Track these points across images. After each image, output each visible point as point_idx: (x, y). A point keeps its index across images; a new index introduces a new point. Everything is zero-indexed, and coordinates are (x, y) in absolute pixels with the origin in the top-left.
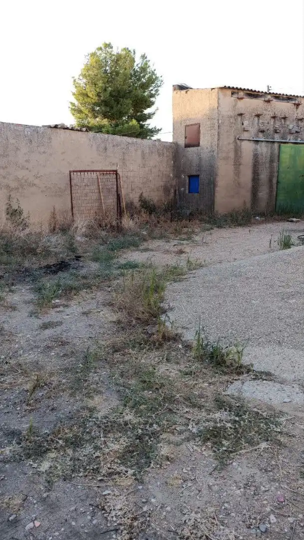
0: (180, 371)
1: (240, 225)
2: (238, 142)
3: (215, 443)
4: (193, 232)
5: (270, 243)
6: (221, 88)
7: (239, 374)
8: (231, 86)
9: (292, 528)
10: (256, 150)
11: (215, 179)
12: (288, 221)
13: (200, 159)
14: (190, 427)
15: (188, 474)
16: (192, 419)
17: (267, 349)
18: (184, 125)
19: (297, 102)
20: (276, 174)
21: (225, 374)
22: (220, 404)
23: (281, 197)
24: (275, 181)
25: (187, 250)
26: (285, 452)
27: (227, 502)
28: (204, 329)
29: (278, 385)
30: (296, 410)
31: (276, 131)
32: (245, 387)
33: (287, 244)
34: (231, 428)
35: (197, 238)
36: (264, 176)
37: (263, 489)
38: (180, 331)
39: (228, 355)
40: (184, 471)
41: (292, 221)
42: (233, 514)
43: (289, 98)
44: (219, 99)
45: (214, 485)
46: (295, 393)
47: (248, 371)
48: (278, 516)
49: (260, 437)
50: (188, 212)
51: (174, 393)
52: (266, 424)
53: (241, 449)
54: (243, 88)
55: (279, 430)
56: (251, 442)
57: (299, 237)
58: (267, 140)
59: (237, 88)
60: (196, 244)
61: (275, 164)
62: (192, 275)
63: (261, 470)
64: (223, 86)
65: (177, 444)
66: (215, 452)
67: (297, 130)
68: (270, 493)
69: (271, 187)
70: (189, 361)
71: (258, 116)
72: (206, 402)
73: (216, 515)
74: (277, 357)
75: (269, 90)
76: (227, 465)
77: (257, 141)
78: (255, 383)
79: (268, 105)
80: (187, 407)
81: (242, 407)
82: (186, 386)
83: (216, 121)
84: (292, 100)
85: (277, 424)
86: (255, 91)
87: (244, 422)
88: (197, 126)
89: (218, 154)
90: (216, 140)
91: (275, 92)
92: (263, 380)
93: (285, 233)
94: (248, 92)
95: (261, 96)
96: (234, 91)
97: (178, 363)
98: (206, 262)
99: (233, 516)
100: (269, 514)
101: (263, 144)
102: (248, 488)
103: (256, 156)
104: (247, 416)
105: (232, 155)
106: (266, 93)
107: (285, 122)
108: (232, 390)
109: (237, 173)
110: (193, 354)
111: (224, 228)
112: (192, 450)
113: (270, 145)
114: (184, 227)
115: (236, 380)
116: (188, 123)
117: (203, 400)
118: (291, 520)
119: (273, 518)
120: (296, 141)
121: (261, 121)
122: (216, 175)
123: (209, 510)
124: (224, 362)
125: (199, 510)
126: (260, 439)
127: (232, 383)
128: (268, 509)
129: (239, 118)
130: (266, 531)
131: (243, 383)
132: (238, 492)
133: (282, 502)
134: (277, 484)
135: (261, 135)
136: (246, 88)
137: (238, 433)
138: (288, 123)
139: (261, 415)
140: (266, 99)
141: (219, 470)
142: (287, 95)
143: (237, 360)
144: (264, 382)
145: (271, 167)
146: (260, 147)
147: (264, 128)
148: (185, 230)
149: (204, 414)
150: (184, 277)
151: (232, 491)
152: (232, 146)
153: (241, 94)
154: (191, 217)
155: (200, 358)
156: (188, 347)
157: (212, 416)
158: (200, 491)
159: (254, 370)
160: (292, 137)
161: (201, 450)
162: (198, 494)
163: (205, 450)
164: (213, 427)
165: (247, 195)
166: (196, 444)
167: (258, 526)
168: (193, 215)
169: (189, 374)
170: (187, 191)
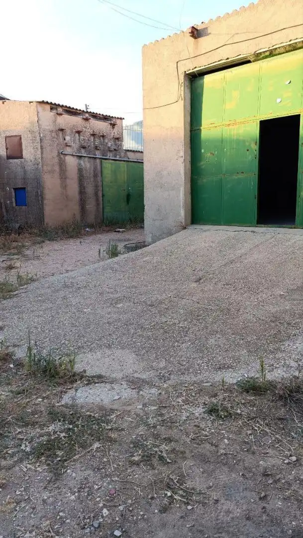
0: (12, 392)
1: (72, 237)
2: (62, 156)
3: (48, 456)
4: (24, 246)
5: (100, 253)
6: (40, 102)
7: (72, 382)
8: (49, 101)
9: (122, 515)
10: (80, 164)
11: (42, 192)
12: (115, 231)
13: (25, 172)
14: (23, 447)
15: (22, 495)
16: (25, 438)
17: (98, 353)
18: (3, 135)
19: (112, 122)
20: (100, 188)
21: (59, 384)
22: (54, 416)
23: (108, 209)
24: (100, 194)
25: (18, 264)
26: (116, 446)
27: (61, 511)
28: (37, 343)
29: (108, 386)
30: (124, 404)
31: (96, 148)
32: (78, 394)
33: (114, 253)
34: (65, 437)
35: (28, 252)
36: (90, 190)
37: (96, 487)
38: (11, 349)
39: (61, 365)
40: (18, 493)
41: (119, 232)
42: (68, 521)
43: (105, 118)
44: (38, 112)
45: (49, 498)
46: (123, 390)
47: (82, 377)
48: (109, 508)
49: (92, 438)
50: (17, 226)
51: (5, 416)
52: (98, 424)
53: (75, 455)
54: (61, 104)
55: (110, 427)
56: (83, 446)
57: (125, 246)
58: (89, 156)
59: (55, 104)
60: (27, 258)
61: (99, 179)
62: (23, 291)
63: (94, 470)
64: (41, 100)
65: (9, 468)
66: (48, 465)
67: (115, 148)
68: (103, 489)
69: (97, 200)
70: (22, 379)
71: (79, 132)
72: (40, 417)
73: (51, 528)
74: (107, 360)
75: (87, 108)
76: (61, 474)
77: (81, 157)
78: (87, 388)
79: (87, 122)
80: (19, 427)
81: (75, 414)
82: (19, 406)
83: (37, 134)
84: (108, 120)
85: (108, 422)
86: (73, 108)
87: (78, 427)
88: (18, 138)
89: (42, 166)
90: (40, 153)
91: (92, 111)
92: (96, 383)
93: (111, 243)
94: (66, 109)
95: (79, 114)
96: (54, 106)
97: (9, 384)
98: (38, 276)
99: (68, 523)
100: (102, 509)
101: (86, 159)
102: (82, 490)
103: (80, 170)
104: (80, 421)
105: (57, 168)
106: (83, 111)
107: (103, 139)
108: (66, 399)
109: (64, 186)
110: (25, 371)
111: (56, 240)
112: (25, 470)
113: (92, 160)
114: (14, 242)
115: (70, 389)
116: (8, 134)
117: (36, 416)
118: (121, 508)
119: (105, 511)
120: (115, 159)
121: (82, 137)
122: (43, 188)
123: (44, 525)
124: (57, 374)
125: (34, 528)
126: (93, 440)
127: (66, 392)
128: (101, 505)
129: (61, 134)
130: (99, 526)
131: (76, 390)
132: (73, 497)
133: (113, 494)
134: (109, 479)
135: (83, 151)
136: (64, 105)
137: (72, 440)
138: (106, 141)
139: (94, 417)
140: (84, 117)
141: (54, 482)
142: (103, 115)
143: (70, 369)
144: (97, 385)
145: (95, 181)
146: (84, 162)
147: (85, 144)
148: (15, 244)
149: (38, 430)
150: (15, 293)
151: (67, 499)
152: (56, 160)
153: (60, 110)
154: (20, 231)
155: (33, 374)
156: (19, 364)
157: (46, 430)
158: (34, 508)
159: (87, 376)
160: (111, 155)
161: (35, 467)
162: (32, 512)
163: (39, 466)
164: (48, 441)
165: (75, 208)
166: (30, 462)
167: (91, 524)
168: (22, 229)
169: (22, 393)
170: (14, 204)
